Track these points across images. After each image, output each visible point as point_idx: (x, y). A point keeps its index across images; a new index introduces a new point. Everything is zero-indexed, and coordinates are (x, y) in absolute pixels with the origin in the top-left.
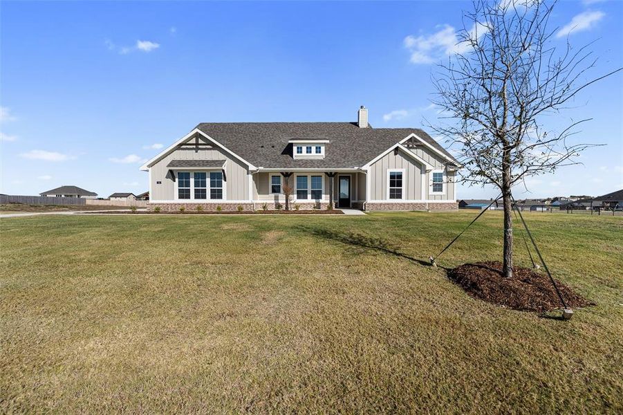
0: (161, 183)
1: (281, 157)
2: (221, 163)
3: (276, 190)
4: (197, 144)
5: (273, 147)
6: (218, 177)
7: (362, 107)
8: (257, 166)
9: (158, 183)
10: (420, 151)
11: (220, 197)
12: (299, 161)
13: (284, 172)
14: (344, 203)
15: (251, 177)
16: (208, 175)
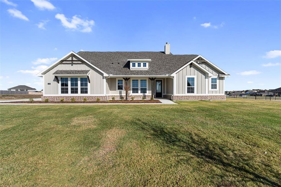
0: (50, 84)
1: (123, 69)
2: (87, 72)
3: (120, 88)
4: (72, 61)
5: (119, 63)
6: (85, 80)
7: (167, 43)
8: (109, 74)
9: (48, 84)
10: (204, 65)
11: (86, 92)
12: (134, 71)
13: (125, 78)
14: (159, 95)
15: (105, 80)
16: (79, 79)
